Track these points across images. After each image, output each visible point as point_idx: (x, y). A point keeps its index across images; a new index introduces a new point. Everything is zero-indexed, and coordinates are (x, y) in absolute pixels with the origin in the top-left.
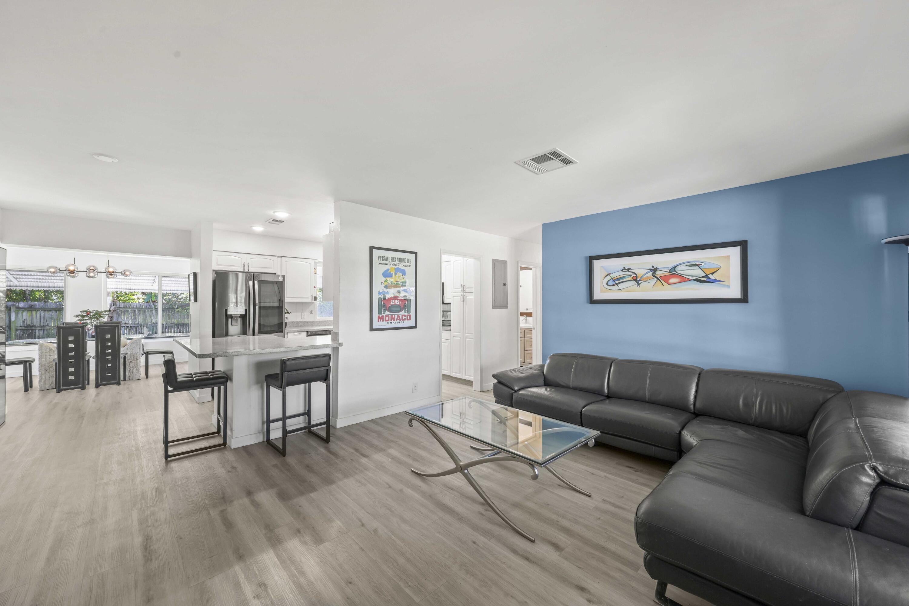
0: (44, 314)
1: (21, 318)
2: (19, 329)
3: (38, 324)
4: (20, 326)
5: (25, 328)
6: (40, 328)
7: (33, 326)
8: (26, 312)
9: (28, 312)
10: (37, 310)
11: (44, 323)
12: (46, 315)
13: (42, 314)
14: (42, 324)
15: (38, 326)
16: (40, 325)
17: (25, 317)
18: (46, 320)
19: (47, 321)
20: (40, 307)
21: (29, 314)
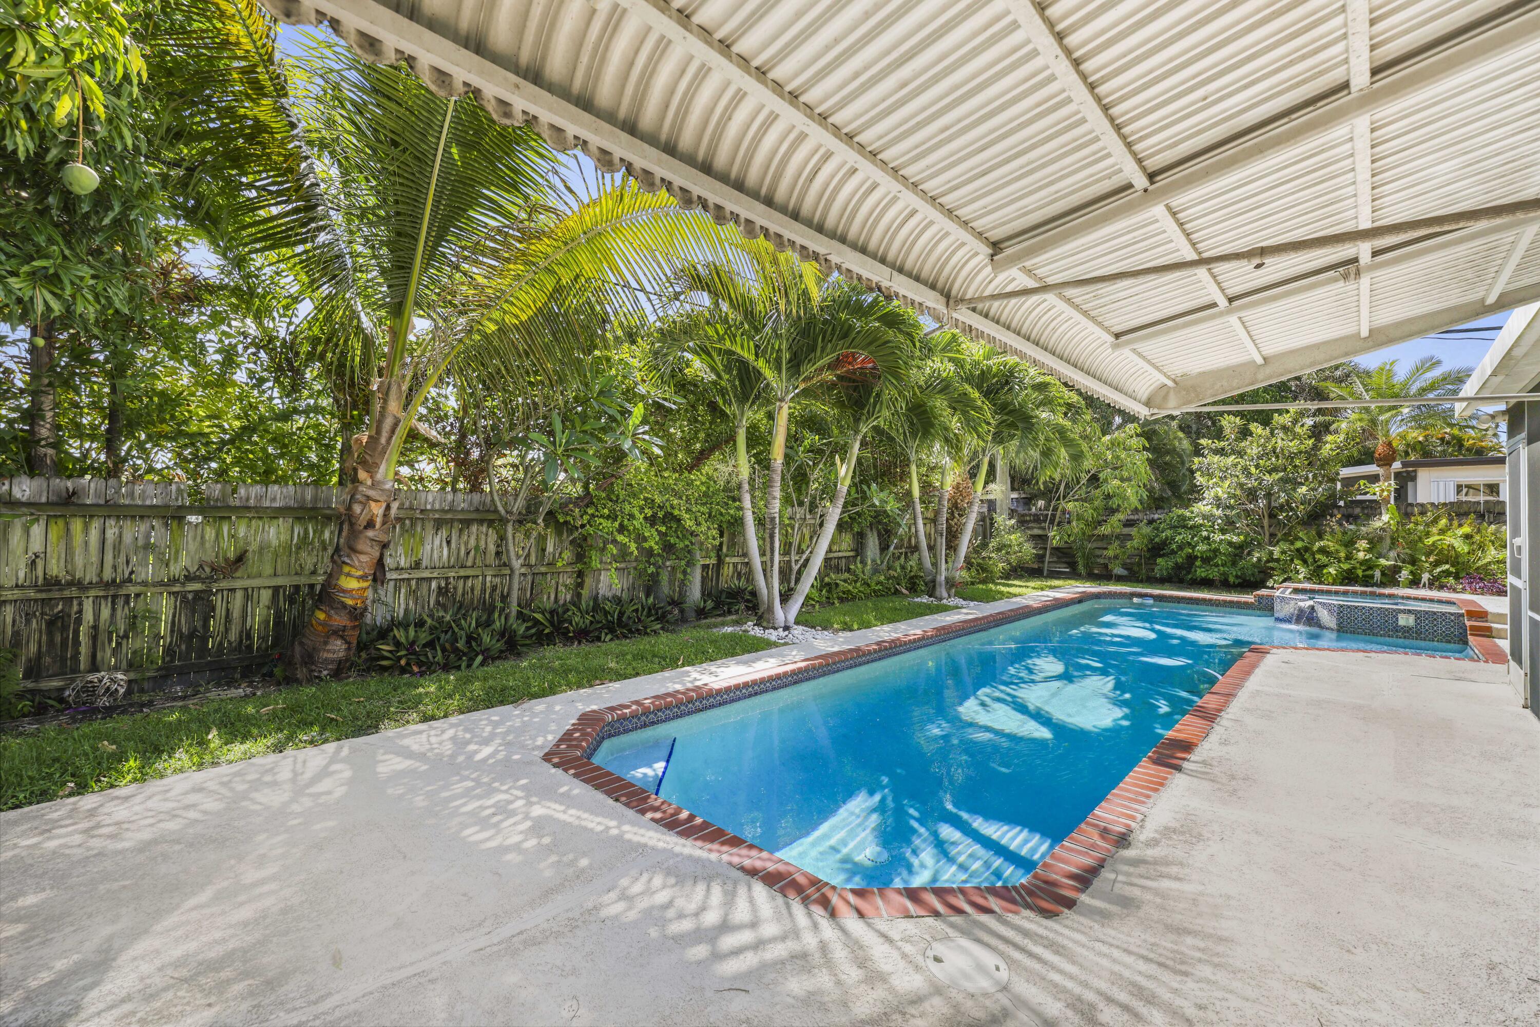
0: (117, 530)
1: (20, 551)
2: (10, 597)
3: (91, 576)
4: (17, 586)
5: (41, 591)
6: (101, 594)
7: (70, 584)
8: (42, 522)
9: (52, 521)
10: (88, 513)
11: (115, 567)
12: (128, 538)
13: (111, 534)
14: (108, 575)
15: (91, 583)
16: (101, 579)
17: (36, 545)
18: (122, 559)
19: (128, 562)
20: (102, 502)
21: (56, 531)
